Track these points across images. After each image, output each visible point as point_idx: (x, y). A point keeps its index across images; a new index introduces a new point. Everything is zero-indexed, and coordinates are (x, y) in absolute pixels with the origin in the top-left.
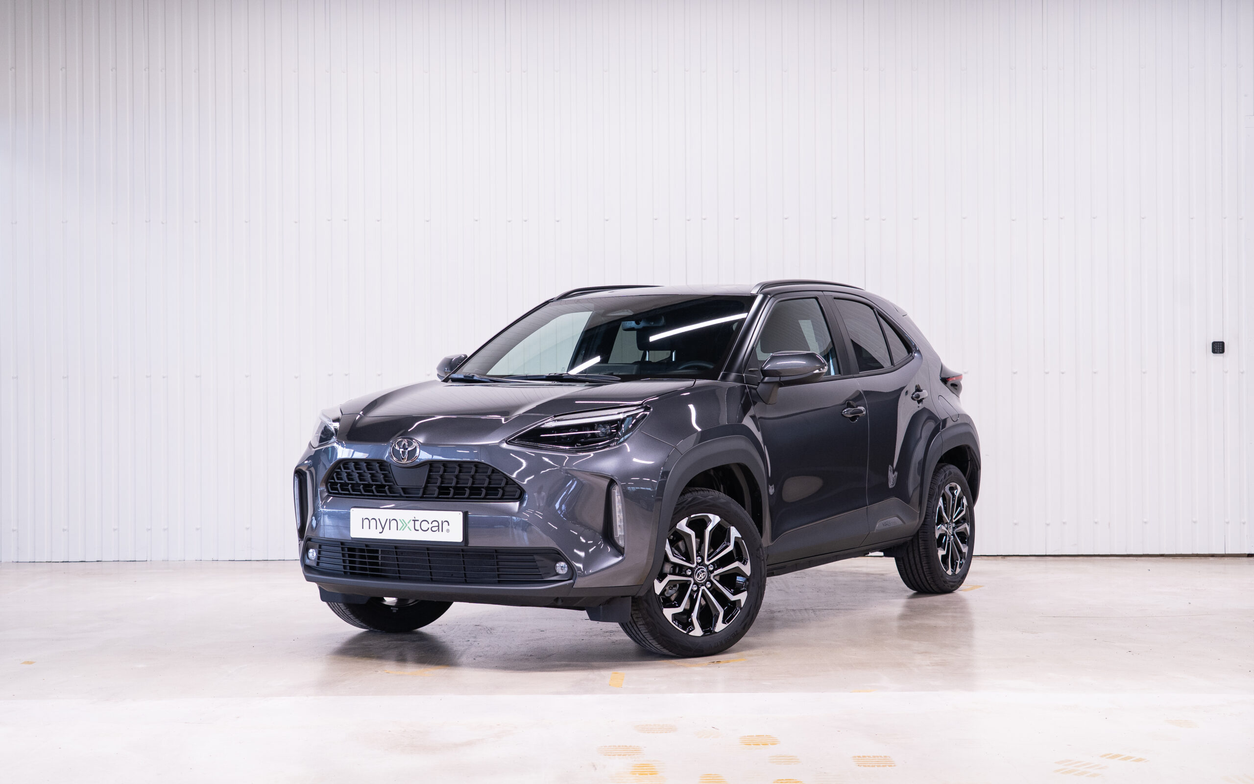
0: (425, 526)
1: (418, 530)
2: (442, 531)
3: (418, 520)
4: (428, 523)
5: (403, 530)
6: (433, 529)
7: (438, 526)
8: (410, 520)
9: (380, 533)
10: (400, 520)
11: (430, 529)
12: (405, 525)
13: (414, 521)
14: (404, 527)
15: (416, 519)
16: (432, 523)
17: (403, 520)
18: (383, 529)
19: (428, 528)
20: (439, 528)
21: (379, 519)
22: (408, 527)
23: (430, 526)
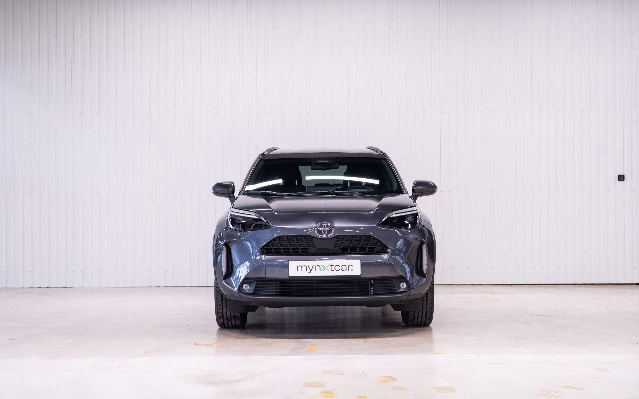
0: (337, 268)
1: (333, 270)
2: (348, 270)
3: (333, 265)
4: (340, 267)
5: (324, 271)
6: (343, 269)
7: (346, 268)
8: (328, 266)
9: (309, 273)
10: (322, 266)
11: (341, 269)
12: (325, 268)
13: (331, 266)
14: (324, 269)
15: (332, 265)
16: (342, 267)
17: (324, 266)
18: (311, 271)
19: (340, 269)
20: (346, 269)
21: (308, 266)
22: (327, 269)
23: (341, 268)
